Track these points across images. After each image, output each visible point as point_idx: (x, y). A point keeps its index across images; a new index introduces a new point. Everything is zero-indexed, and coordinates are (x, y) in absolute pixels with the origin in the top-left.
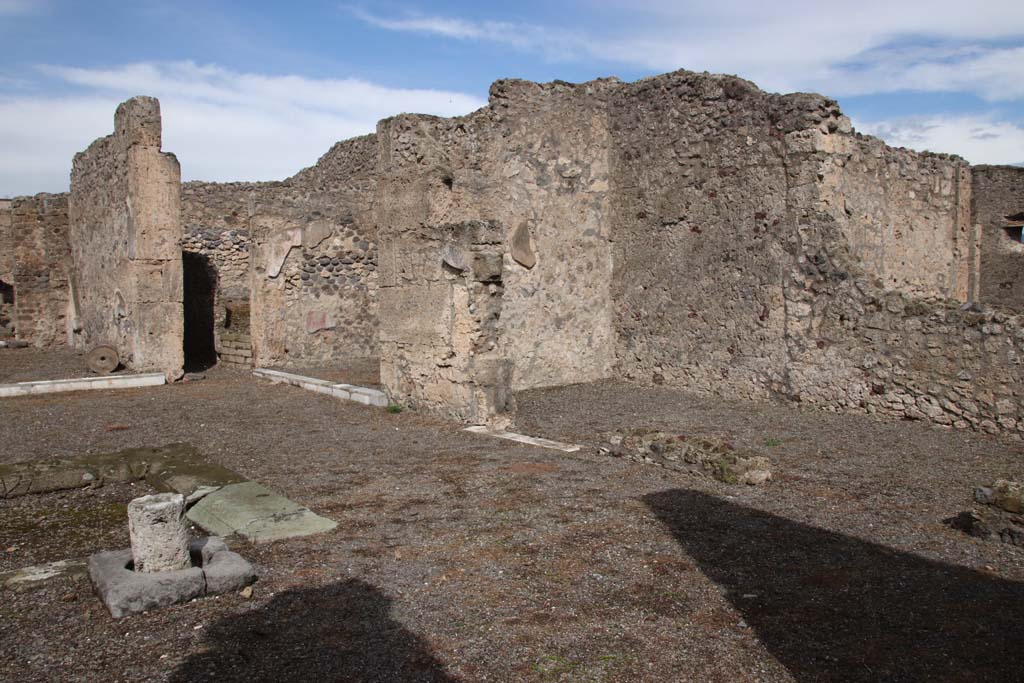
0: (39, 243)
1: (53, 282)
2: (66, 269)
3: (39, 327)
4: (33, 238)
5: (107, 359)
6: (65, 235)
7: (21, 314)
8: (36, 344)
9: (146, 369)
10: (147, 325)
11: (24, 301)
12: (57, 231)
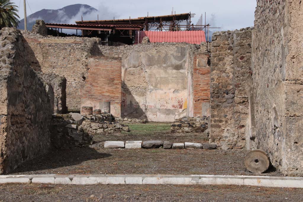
0: (228, 68)
1: (237, 99)
2: (247, 89)
3: (225, 134)
4: (224, 64)
5: (260, 162)
6: (248, 61)
7: (213, 123)
8: (223, 147)
9: (290, 173)
10: (293, 135)
11: (216, 113)
12: (242, 58)
